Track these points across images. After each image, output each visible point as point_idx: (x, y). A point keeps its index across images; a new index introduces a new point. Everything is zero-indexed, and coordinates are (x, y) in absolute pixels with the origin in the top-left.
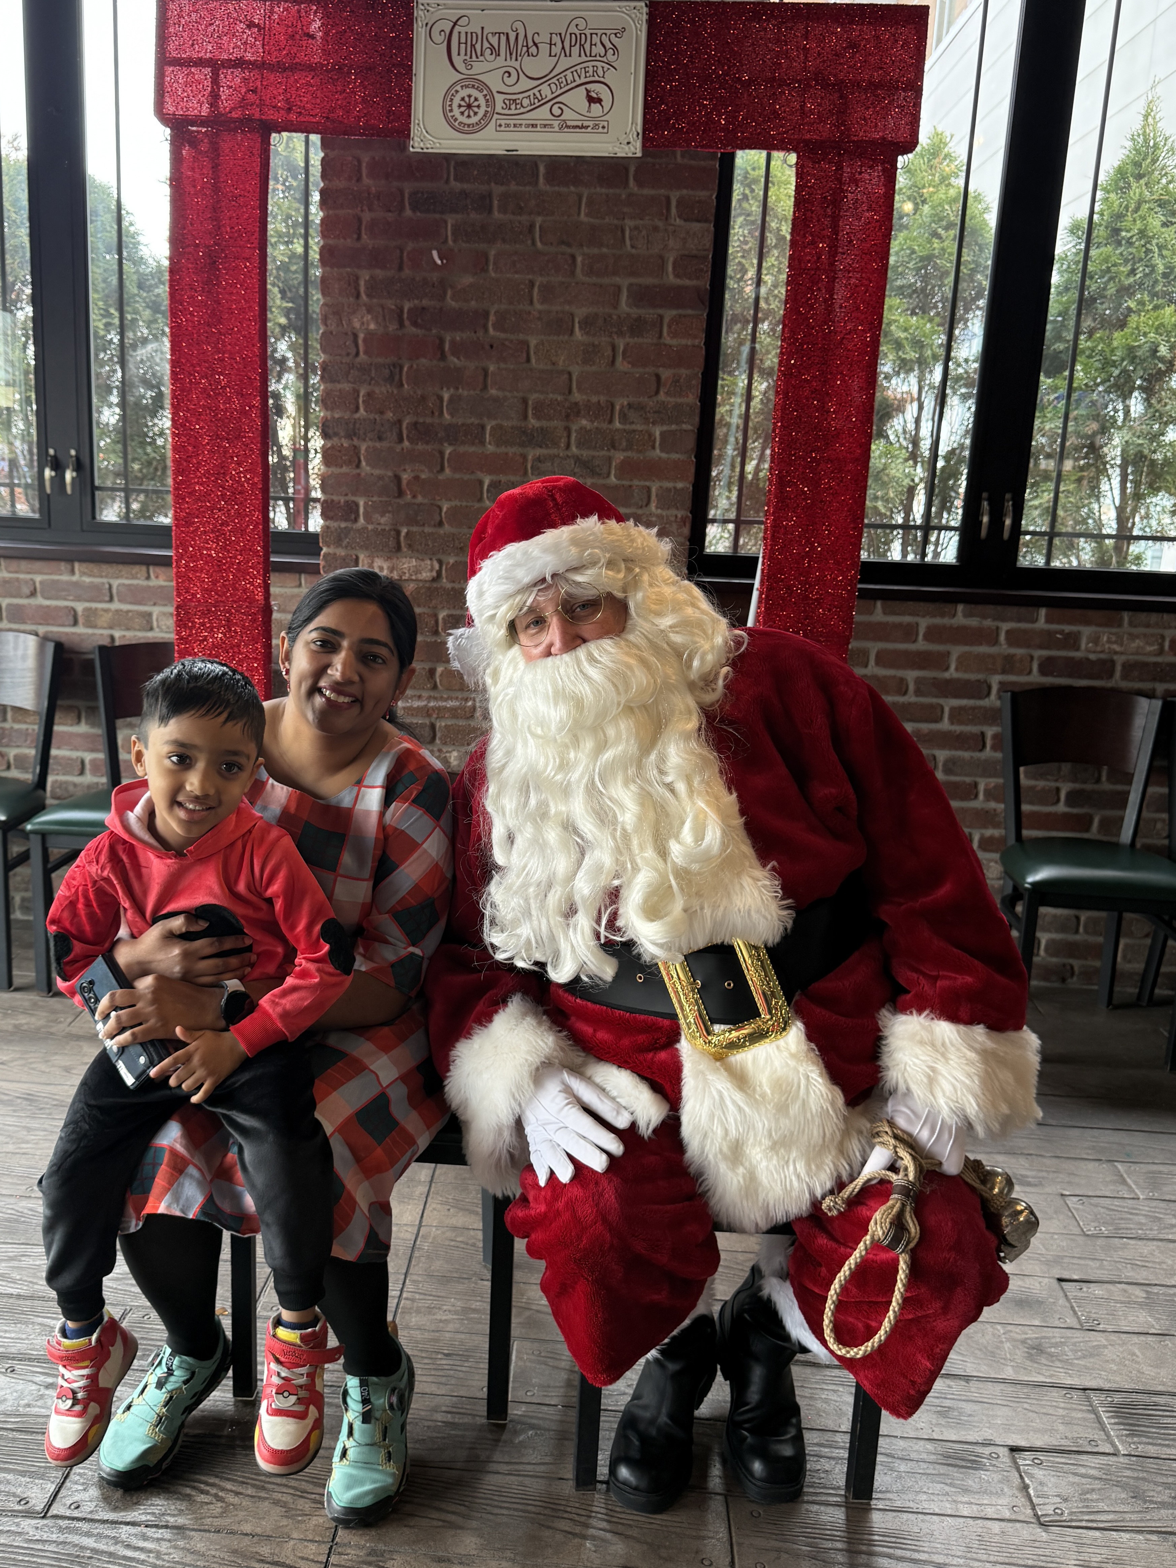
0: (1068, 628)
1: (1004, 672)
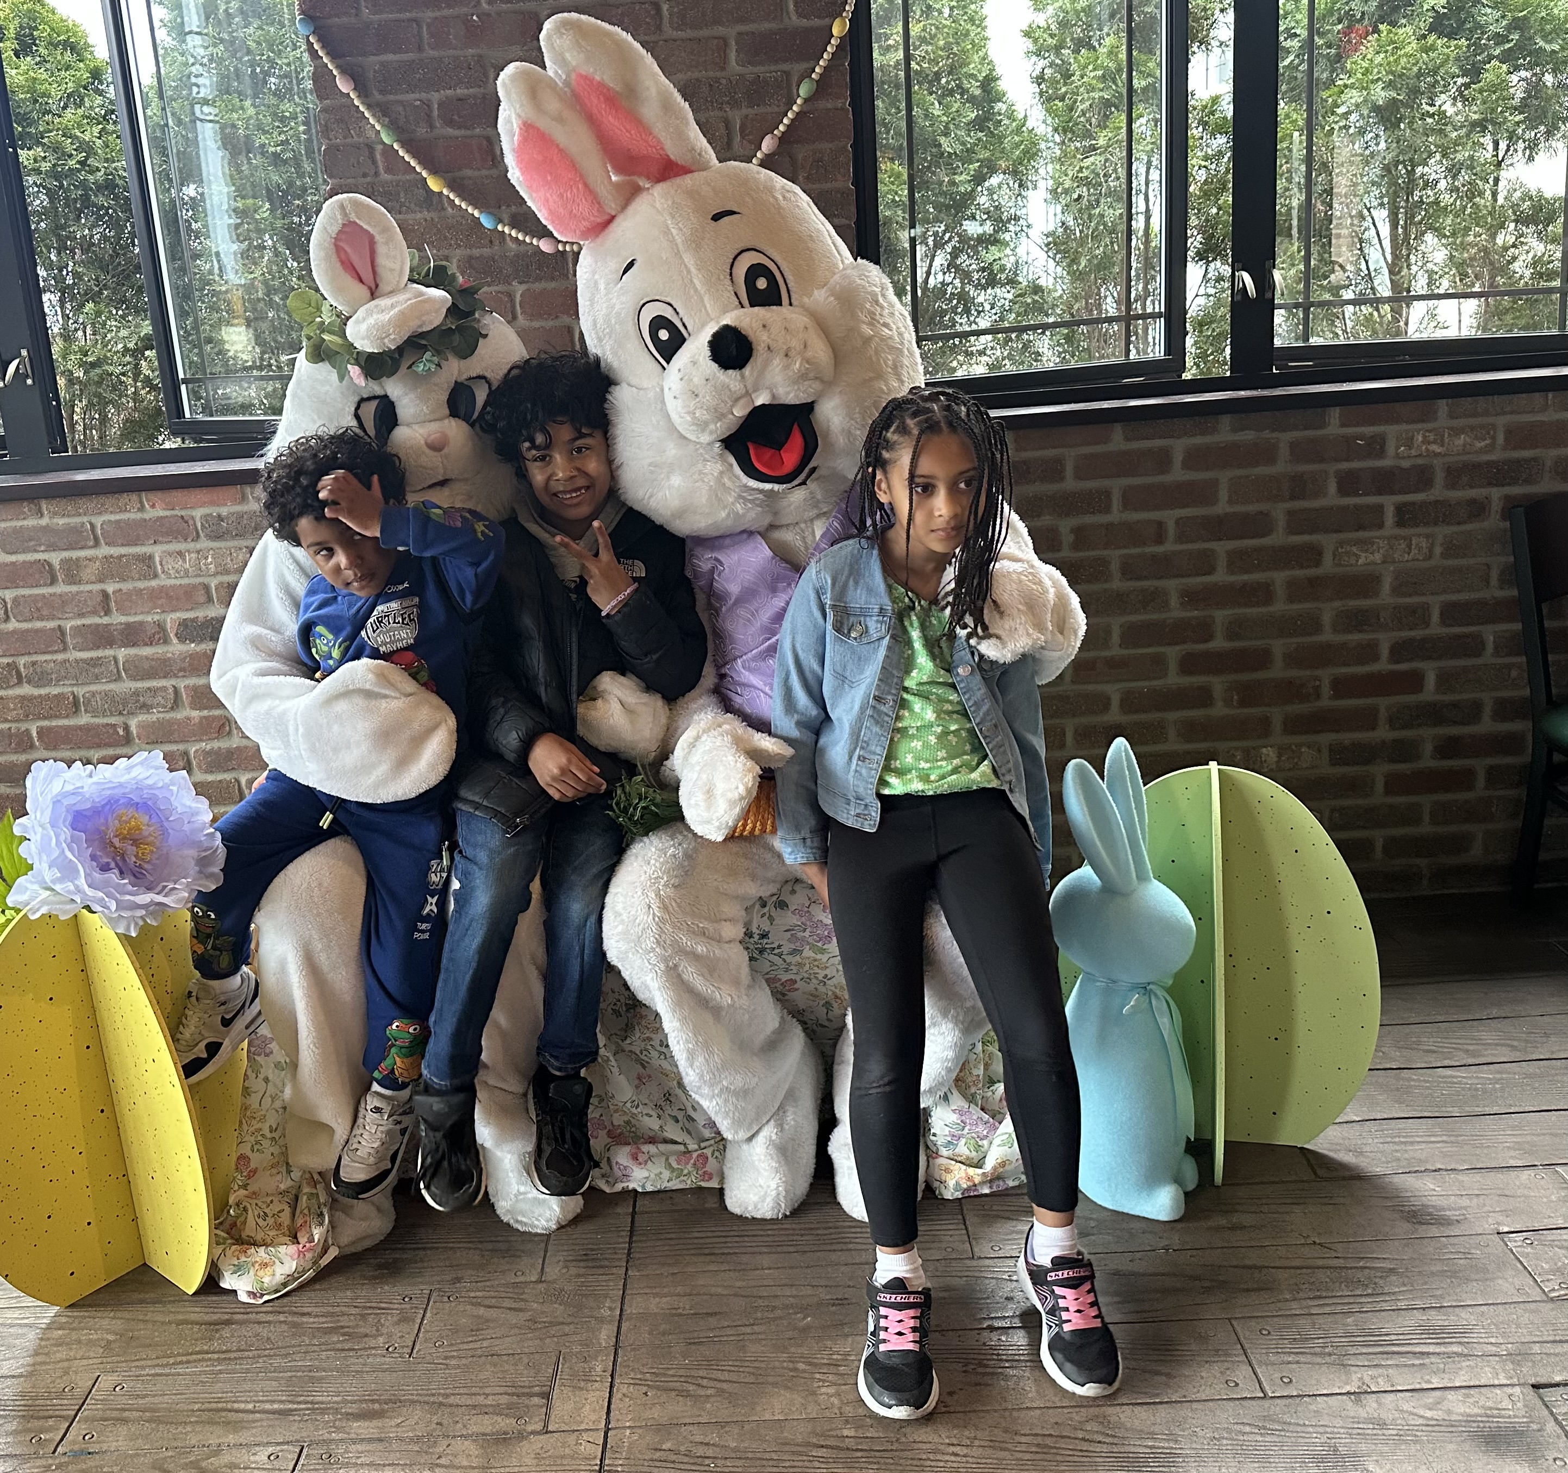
0: (1368, 430)
1: (1293, 498)
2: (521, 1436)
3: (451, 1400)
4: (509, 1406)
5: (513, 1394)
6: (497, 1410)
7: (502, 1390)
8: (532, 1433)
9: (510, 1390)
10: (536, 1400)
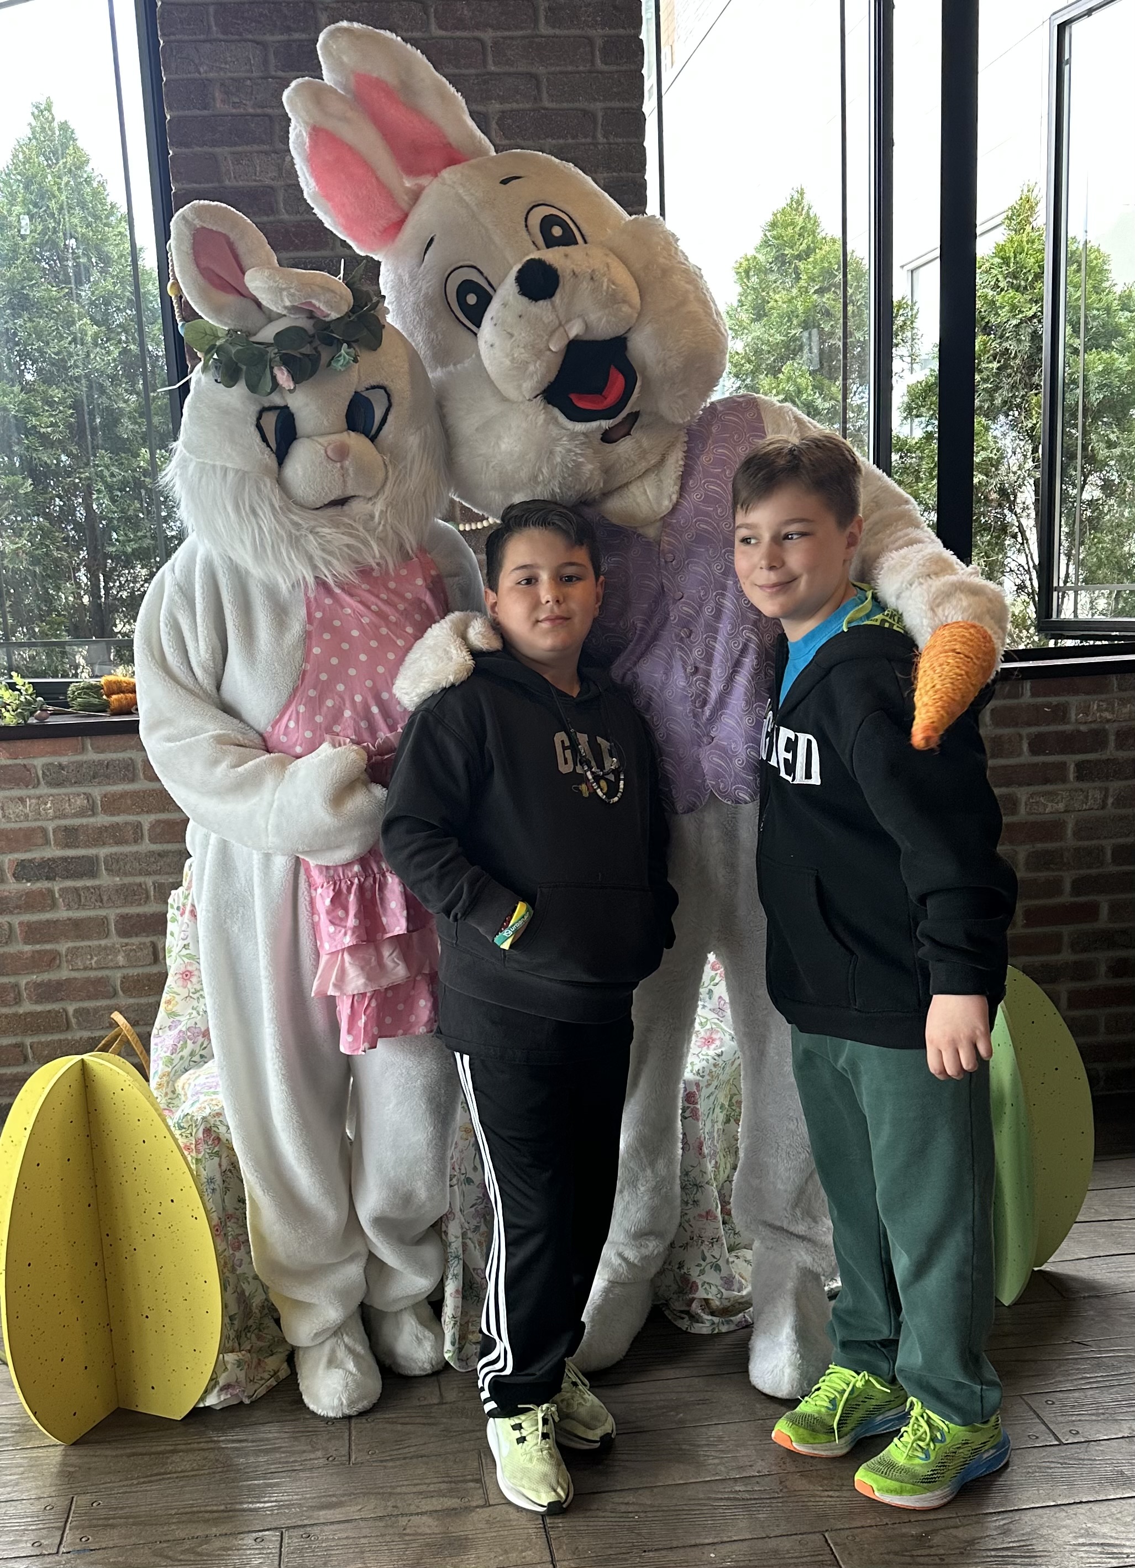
0: (1054, 700)
2: (468, 1509)
3: (399, 1490)
4: (451, 1490)
5: (451, 1482)
6: (441, 1494)
7: (440, 1480)
8: (477, 1507)
9: (446, 1479)
10: (472, 1485)
